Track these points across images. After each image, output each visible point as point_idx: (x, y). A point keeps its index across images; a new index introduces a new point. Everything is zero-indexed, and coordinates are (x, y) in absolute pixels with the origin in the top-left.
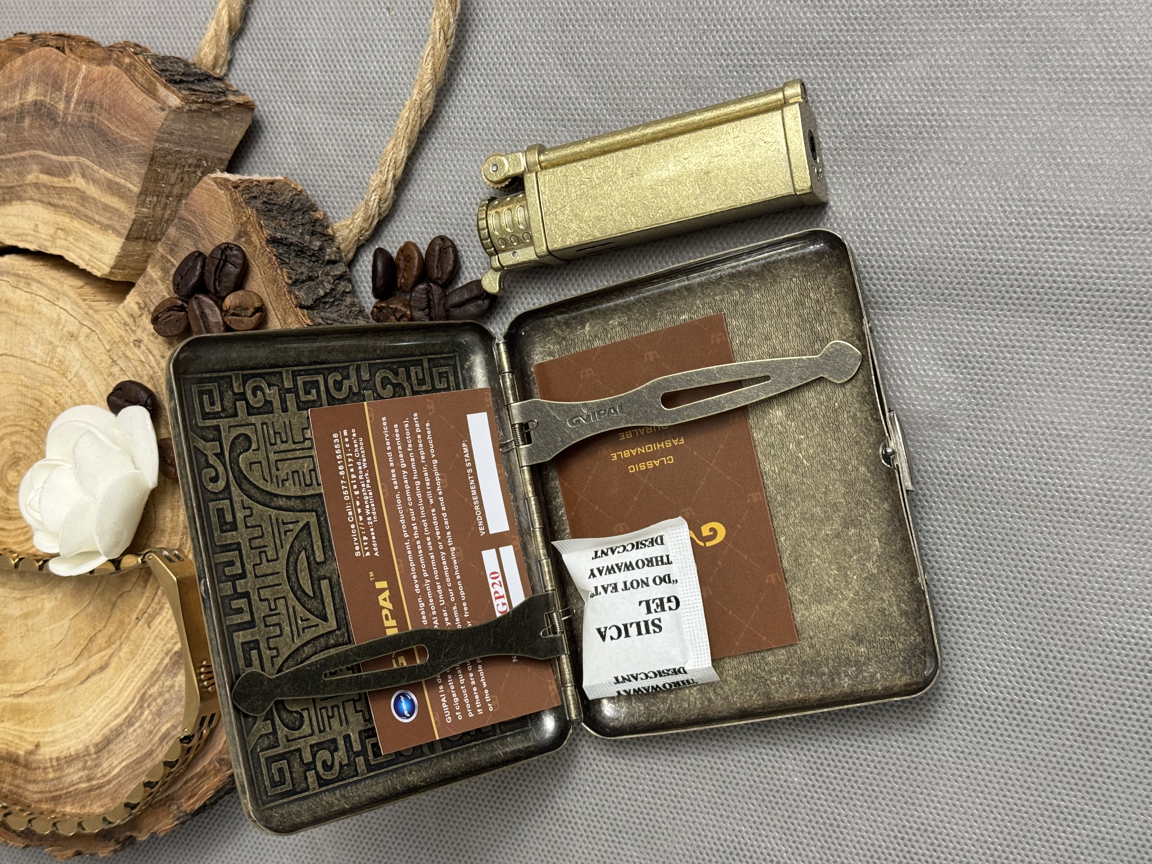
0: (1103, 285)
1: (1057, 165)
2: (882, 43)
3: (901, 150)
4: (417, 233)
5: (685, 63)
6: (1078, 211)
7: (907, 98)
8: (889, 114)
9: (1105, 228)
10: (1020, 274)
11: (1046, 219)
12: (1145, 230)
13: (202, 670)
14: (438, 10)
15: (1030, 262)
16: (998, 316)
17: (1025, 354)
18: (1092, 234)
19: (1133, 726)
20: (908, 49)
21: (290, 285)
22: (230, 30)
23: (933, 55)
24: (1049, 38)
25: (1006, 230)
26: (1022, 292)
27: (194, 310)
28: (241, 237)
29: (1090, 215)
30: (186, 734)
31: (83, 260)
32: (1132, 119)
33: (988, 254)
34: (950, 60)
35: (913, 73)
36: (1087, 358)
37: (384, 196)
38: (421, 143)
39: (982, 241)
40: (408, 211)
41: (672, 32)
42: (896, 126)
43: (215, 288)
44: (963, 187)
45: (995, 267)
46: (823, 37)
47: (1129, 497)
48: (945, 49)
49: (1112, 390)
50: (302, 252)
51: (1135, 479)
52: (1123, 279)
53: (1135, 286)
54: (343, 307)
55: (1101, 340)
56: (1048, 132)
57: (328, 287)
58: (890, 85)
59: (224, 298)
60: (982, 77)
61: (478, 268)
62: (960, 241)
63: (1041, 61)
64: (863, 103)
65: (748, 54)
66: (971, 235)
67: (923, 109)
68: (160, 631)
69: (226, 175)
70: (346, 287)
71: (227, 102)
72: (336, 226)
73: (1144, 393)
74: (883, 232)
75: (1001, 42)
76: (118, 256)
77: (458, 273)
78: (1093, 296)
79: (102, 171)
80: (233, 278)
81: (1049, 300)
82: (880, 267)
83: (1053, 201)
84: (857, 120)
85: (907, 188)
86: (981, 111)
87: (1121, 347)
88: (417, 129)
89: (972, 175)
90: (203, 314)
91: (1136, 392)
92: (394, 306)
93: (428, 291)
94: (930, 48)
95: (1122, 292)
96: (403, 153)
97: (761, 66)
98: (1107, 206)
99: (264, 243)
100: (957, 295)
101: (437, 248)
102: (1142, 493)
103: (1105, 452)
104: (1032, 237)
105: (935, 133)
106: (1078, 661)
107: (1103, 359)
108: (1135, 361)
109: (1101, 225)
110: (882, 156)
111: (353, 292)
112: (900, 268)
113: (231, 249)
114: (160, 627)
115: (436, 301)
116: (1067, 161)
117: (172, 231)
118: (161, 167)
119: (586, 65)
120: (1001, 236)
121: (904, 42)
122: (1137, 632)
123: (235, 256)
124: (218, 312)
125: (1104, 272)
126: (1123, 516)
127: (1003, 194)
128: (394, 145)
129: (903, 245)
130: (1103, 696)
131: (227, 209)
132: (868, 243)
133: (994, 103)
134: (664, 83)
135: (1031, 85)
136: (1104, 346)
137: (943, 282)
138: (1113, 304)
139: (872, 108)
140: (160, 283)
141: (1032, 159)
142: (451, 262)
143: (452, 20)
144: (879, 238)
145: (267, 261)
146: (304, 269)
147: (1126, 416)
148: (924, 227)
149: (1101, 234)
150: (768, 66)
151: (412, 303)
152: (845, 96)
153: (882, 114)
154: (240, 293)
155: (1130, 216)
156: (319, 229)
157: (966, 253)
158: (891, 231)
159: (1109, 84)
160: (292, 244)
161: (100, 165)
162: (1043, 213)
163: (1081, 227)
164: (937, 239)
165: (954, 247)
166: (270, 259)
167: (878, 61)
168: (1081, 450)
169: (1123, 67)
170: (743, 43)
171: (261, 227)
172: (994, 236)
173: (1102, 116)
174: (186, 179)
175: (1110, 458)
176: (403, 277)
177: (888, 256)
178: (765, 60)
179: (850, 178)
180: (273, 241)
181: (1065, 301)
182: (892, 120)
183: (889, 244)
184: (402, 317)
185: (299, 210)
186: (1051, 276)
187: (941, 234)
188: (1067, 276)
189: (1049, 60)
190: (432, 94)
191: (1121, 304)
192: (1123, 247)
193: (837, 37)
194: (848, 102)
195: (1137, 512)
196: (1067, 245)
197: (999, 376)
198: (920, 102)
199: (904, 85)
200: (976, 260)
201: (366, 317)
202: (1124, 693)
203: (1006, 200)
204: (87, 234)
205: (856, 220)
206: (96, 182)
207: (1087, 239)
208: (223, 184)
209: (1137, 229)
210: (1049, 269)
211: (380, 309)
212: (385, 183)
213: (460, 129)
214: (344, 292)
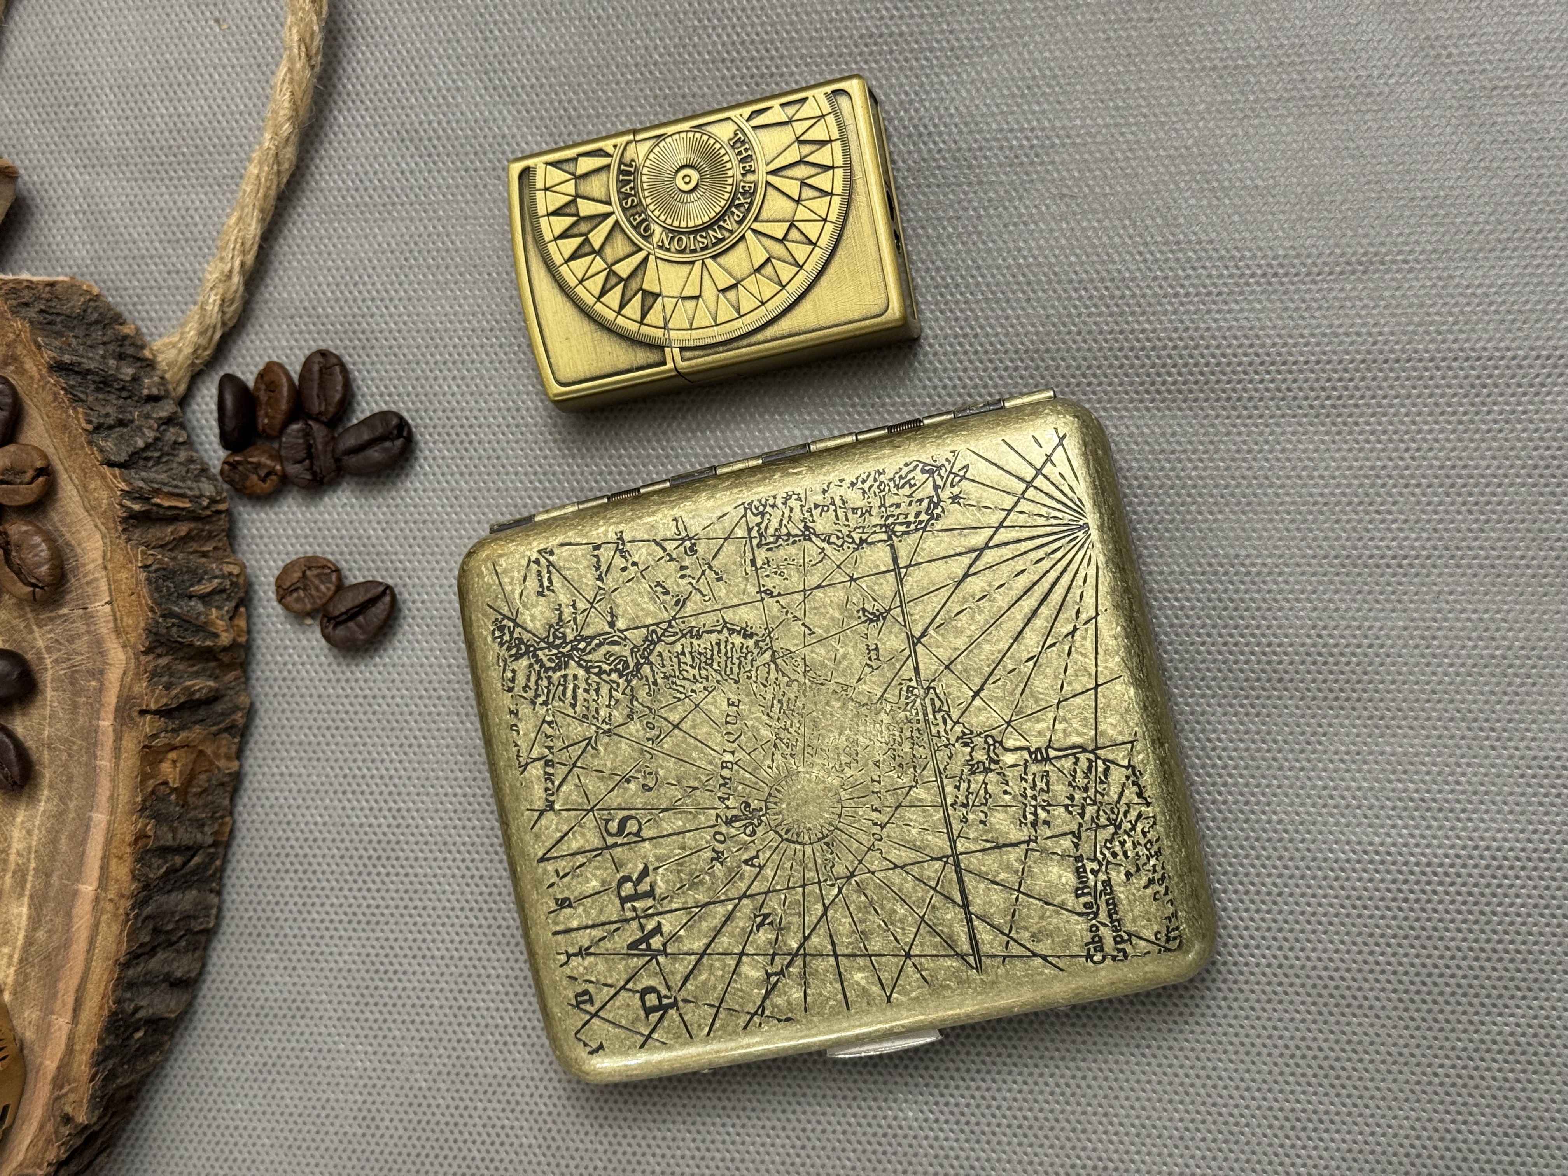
0: (1291, 354)
1: (1213, 190)
2: (951, 32)
3: (991, 183)
4: (283, 349)
5: (669, 76)
6: (1248, 254)
7: (994, 109)
8: (971, 132)
9: (1286, 274)
10: (1175, 347)
11: (1204, 267)
12: (1341, 273)
14: (294, 13)
15: (1187, 329)
16: (1148, 409)
17: (1190, 460)
18: (1270, 284)
19: (1389, 982)
20: (989, 39)
21: (90, 433)
23: (1025, 45)
24: (1187, 12)
25: (1149, 286)
26: (1180, 374)
28: (6, 364)
29: (1264, 257)
32: (1312, 119)
33: (1127, 323)
34: (1051, 51)
35: (999, 73)
36: (1278, 460)
37: (229, 295)
38: (281, 215)
39: (1117, 305)
40: (266, 316)
41: (647, 32)
42: (981, 149)
44: (1084, 230)
45: (1138, 341)
46: (867, 28)
47: (1354, 654)
48: (1042, 36)
49: (1315, 503)
50: (105, 383)
51: (1359, 628)
52: (1318, 344)
53: (1335, 352)
54: (175, 465)
55: (1294, 433)
56: (1196, 144)
57: (150, 435)
58: (968, 91)
60: (1096, 73)
61: (381, 395)
62: (1087, 307)
63: (1178, 45)
64: (931, 119)
65: (762, 59)
66: (1102, 297)
67: (1018, 122)
70: (178, 435)
72: (157, 345)
73: (1361, 503)
74: (978, 302)
75: (1120, 21)
77: (350, 404)
78: (1279, 372)
81: (1218, 382)
82: (976, 352)
83: (1211, 242)
84: (925, 143)
85: (1005, 236)
86: (1099, 121)
87: (1323, 442)
88: (273, 193)
89: (1094, 211)
91: (1349, 503)
92: (254, 460)
93: (307, 433)
94: (1021, 36)
95: (1318, 362)
96: (253, 229)
97: (782, 75)
98: (1287, 244)
99: (44, 371)
100: (1089, 384)
101: (316, 368)
102: (1371, 646)
103: (1314, 592)
104: (1187, 295)
105: (1037, 155)
106: (1303, 895)
107: (1300, 459)
108: (1344, 459)
109: (1281, 271)
110: (965, 193)
111: (189, 443)
112: (1006, 352)
115: (320, 447)
116: (1226, 183)
119: (523, 87)
120: (1144, 296)
121: (984, 30)
122: (1382, 844)
125: (1291, 336)
126: (1348, 682)
127: (1141, 236)
128: (240, 218)
129: (1007, 318)
130: (1342, 942)
132: (957, 319)
133: (1117, 108)
134: (641, 106)
135: (1167, 80)
136: (1299, 441)
137: (1068, 367)
138: (1306, 381)
139: (946, 126)
141: (1176, 183)
142: (339, 388)
143: (316, 28)
144: (972, 310)
145: (50, 397)
146: (109, 409)
147: (1338, 538)
148: (1034, 291)
149: (1282, 284)
150: (792, 74)
151: (283, 453)
152: (906, 111)
153: (961, 132)
154: (11, 448)
155: (1320, 255)
156: (130, 351)
157: (1095, 323)
158: (987, 300)
159: (1274, 72)
160: (89, 371)
162: (1199, 259)
163: (1253, 275)
164: (1053, 307)
165: (1079, 315)
166: (56, 395)
167: (948, 58)
168: (1280, 592)
169: (1293, 46)
170: (753, 42)
171: (39, 347)
172: (1134, 296)
173: (1269, 116)
175: (1321, 601)
177: (987, 335)
178: (787, 66)
179: (923, 227)
180: (58, 367)
181: (1240, 381)
182: (976, 141)
183: (987, 318)
184: (268, 474)
185: (97, 322)
186: (1218, 347)
187: (1059, 298)
188: (1241, 346)
189: (1189, 44)
190: (293, 139)
191: (1317, 380)
192: (1315, 300)
193: (887, 26)
194: (911, 119)
195: (1365, 673)
196: (1237, 302)
197: (1157, 495)
198: (1012, 113)
199: (988, 90)
200: (1111, 332)
201: (212, 479)
202: (1371, 935)
203: (1146, 244)
205: (936, 287)
207: (1263, 292)
209: (1331, 273)
210: (1214, 338)
211: (233, 466)
212: (229, 276)
213: (339, 190)
214: (176, 443)
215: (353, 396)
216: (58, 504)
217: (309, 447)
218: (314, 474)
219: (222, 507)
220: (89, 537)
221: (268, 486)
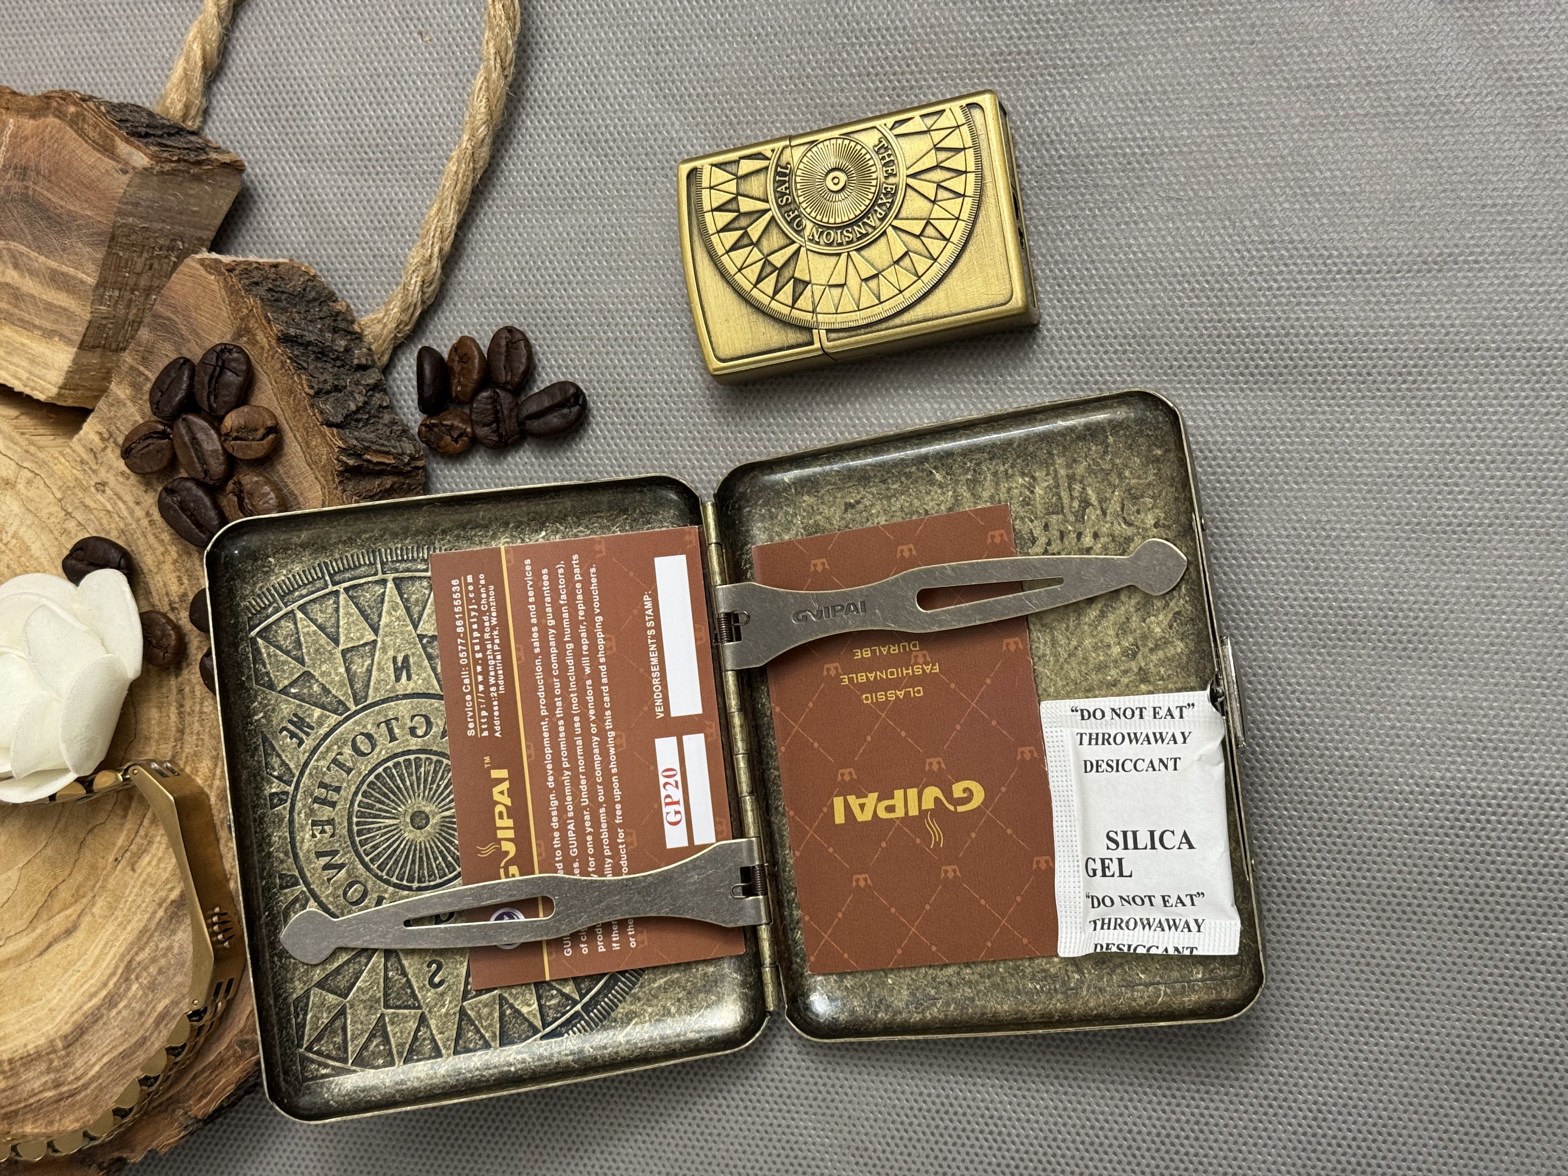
0: (1371, 343)
1: (1305, 195)
2: (1073, 51)
3: (1106, 186)
4: (474, 325)
5: (820, 88)
6: (1335, 253)
7: (1110, 120)
8: (1088, 141)
9: (1369, 272)
10: (1268, 335)
11: (1295, 264)
12: (1419, 271)
13: (215, 919)
14: (491, 29)
15: (1278, 319)
16: (1242, 390)
17: (1279, 436)
18: (1354, 280)
19: (1445, 899)
20: (1107, 57)
21: (313, 397)
22: (205, 68)
23: (1139, 63)
24: (1285, 36)
25: (1245, 281)
26: (1271, 359)
27: (181, 436)
28: (241, 336)
29: (1349, 256)
30: (195, 1008)
31: (19, 379)
32: (1395, 133)
33: (1225, 313)
34: (1162, 69)
35: (1115, 87)
36: (1357, 436)
37: (429, 278)
38: (474, 207)
39: (1217, 297)
40: (460, 296)
41: (801, 48)
42: (1097, 156)
43: (210, 406)
44: (1188, 229)
45: (1235, 329)
46: (998, 47)
47: (1421, 610)
48: (1154, 55)
49: (1390, 476)
50: (322, 353)
51: (1427, 587)
52: (1396, 334)
53: (1411, 342)
54: (381, 426)
55: (1372, 413)
56: (1290, 154)
57: (361, 399)
58: (1087, 104)
59: (221, 419)
60: (1203, 89)
61: (559, 367)
62: (1189, 298)
63: (1276, 65)
64: (1053, 128)
65: (903, 73)
66: (1203, 290)
67: (1131, 133)
68: (149, 875)
69: (214, 255)
70: (383, 400)
71: (209, 161)
72: (364, 320)
73: (1431, 476)
74: (1091, 292)
75: (1225, 43)
76: (68, 372)
77: (532, 375)
78: (1360, 358)
79: (42, 259)
80: (234, 390)
81: (1306, 366)
82: (1089, 337)
83: (1302, 241)
84: (1047, 150)
85: (1117, 234)
86: (1204, 132)
87: (1398, 421)
88: (469, 188)
89: (1197, 213)
90: (194, 440)
91: (1421, 476)
92: (448, 423)
93: (495, 400)
94: (1136, 56)
95: (1396, 350)
96: (451, 219)
97: (920, 88)
98: (1370, 244)
99: (273, 342)
100: (1190, 367)
101: (503, 343)
102: (1436, 603)
103: (1387, 554)
104: (1279, 289)
105: (1148, 162)
106: (1370, 822)
107: (1377, 436)
108: (1417, 437)
109: (1364, 269)
110: (1082, 195)
111: (390, 408)
112: (1116, 337)
113: (230, 351)
114: (149, 869)
115: (506, 412)
116: (1317, 190)
117: (144, 334)
118: (123, 250)
119: (690, 96)
120: (1240, 289)
121: (1102, 49)
122: (1442, 778)
123: (234, 360)
124: (215, 436)
125: (1372, 327)
126: (1415, 634)
127: (1239, 235)
128: (439, 209)
129: (1117, 307)
130: (1405, 864)
131: (220, 300)
132: (1072, 307)
133: (1221, 121)
134: (795, 114)
135: (1265, 96)
136: (1377, 420)
137: (1171, 352)
138: (1385, 366)
139: (1066, 135)
140: (129, 404)
141: (1271, 188)
142: (523, 361)
143: (510, 42)
144: (1086, 300)
145: (279, 365)
146: (326, 376)
147: (1409, 507)
148: (1142, 283)
149: (1365, 280)
150: (930, 87)
151: (473, 417)
152: (1031, 121)
153: (1079, 140)
154: (245, 409)
155: (1400, 255)
156: (343, 325)
157: (1197, 313)
158: (1100, 290)
159: (1362, 90)
160: (309, 343)
161: (39, 250)
162: (1291, 257)
163: (1339, 272)
164: (1159, 297)
165: (1182, 306)
166: (283, 363)
167: (1070, 74)
168: (1357, 553)
169: (1379, 67)
170: (895, 58)
171: (269, 321)
172: (1232, 289)
173: (1357, 130)
174: (156, 266)
175: (1394, 562)
176: (459, 383)
177: (1099, 322)
178: (925, 80)
179: (1043, 225)
180: (285, 339)
181: (1325, 366)
182: (1093, 148)
183: (1100, 307)
185: (314, 300)
186: (1306, 335)
187: (1165, 290)
188: (1326, 334)
189: (1286, 64)
190: (488, 140)
191: (1395, 366)
192: (1394, 295)
193: (1016, 46)
194: (1035, 128)
195: (1431, 627)
196: (1324, 295)
197: (1249, 467)
198: (1126, 124)
199: (1105, 103)
200: (1210, 321)
201: (411, 439)
202: (1431, 858)
203: (1244, 242)
204: (23, 345)
205: (1055, 278)
206: (33, 273)
207: (1347, 287)
208: (213, 267)
209: (1409, 271)
210: (1303, 327)
211: (430, 427)
212: (429, 260)
213: (526, 185)
214: (380, 406)
215: (535, 367)
216: (283, 459)
217: (496, 412)
218: (500, 436)
219: (420, 463)
220: (311, 488)
221: (459, 445)
